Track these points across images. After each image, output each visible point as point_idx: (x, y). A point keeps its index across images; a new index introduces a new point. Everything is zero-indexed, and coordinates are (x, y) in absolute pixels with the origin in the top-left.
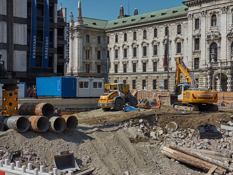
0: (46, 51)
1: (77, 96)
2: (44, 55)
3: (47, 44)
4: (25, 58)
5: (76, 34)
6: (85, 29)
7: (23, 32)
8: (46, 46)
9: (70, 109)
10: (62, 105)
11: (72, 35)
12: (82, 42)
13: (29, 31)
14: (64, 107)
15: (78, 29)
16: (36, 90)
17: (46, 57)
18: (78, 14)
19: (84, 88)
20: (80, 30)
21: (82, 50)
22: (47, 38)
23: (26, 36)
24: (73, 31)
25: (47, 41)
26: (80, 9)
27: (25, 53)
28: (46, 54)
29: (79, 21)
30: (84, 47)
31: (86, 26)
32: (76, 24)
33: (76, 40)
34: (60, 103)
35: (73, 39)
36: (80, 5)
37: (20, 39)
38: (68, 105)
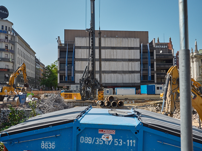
0: (150, 73)
1: (156, 93)
2: (149, 75)
3: (150, 69)
4: (139, 76)
5: (194, 60)
6: (200, 56)
7: (138, 65)
8: (150, 70)
9: (152, 100)
10: (147, 98)
11: (192, 60)
12: (198, 63)
13: (141, 64)
14: (148, 99)
15: (195, 57)
16: (141, 91)
17: (150, 76)
18: (195, 48)
19: (160, 90)
20: (196, 57)
21: (198, 68)
22: (150, 66)
23: (140, 67)
24: (192, 58)
25: (150, 68)
26: (196, 46)
27: (139, 74)
28: (150, 74)
29: (195, 52)
30: (199, 67)
31: (201, 54)
32: (195, 54)
33: (195, 63)
34: (146, 97)
35: (193, 62)
36: (196, 44)
37: (136, 68)
38: (151, 98)
